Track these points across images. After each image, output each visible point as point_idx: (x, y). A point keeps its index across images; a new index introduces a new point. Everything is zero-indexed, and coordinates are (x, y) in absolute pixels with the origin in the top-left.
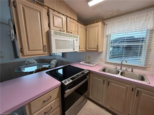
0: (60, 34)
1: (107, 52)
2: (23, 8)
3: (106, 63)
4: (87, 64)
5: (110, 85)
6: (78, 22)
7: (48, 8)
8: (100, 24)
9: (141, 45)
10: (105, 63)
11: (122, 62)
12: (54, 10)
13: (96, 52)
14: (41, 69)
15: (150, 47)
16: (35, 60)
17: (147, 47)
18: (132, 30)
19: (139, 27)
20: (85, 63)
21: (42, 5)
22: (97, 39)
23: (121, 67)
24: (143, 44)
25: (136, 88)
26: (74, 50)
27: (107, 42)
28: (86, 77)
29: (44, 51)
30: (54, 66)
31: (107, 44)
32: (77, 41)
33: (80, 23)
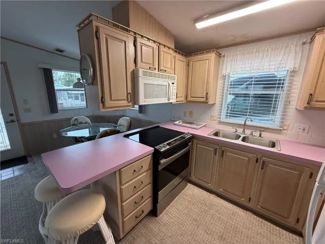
0: (151, 75)
1: (222, 104)
2: (107, 39)
3: (221, 123)
4: (188, 125)
5: (224, 156)
6: (176, 51)
7: (135, 33)
8: (212, 56)
9: (276, 95)
10: (219, 124)
11: (245, 122)
12: (142, 36)
13: (205, 104)
14: (109, 132)
15: (289, 97)
16: (88, 117)
17: (285, 97)
18: (263, 70)
19: (275, 65)
20: (184, 122)
21: (127, 30)
22: (206, 81)
23: (244, 130)
24: (279, 92)
25: (261, 157)
26: (169, 100)
27: (224, 87)
28: (188, 145)
29: (127, 100)
30: (125, 129)
31: (223, 90)
32: (173, 85)
33: (179, 53)
